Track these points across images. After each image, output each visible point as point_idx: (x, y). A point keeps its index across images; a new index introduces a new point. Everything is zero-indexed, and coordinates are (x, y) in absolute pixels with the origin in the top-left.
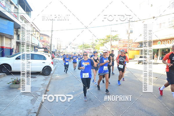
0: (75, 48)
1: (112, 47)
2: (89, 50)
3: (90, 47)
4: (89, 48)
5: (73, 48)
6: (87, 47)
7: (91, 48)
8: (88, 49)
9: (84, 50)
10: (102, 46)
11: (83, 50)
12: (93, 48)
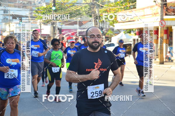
0: (20, 17)
1: (167, 9)
2: (75, 23)
3: (80, 14)
4: (79, 19)
5: (14, 17)
6: (71, 14)
7: (85, 18)
8: (74, 19)
9: (58, 25)
10: (125, 9)
11: (53, 24)
12: (92, 19)
